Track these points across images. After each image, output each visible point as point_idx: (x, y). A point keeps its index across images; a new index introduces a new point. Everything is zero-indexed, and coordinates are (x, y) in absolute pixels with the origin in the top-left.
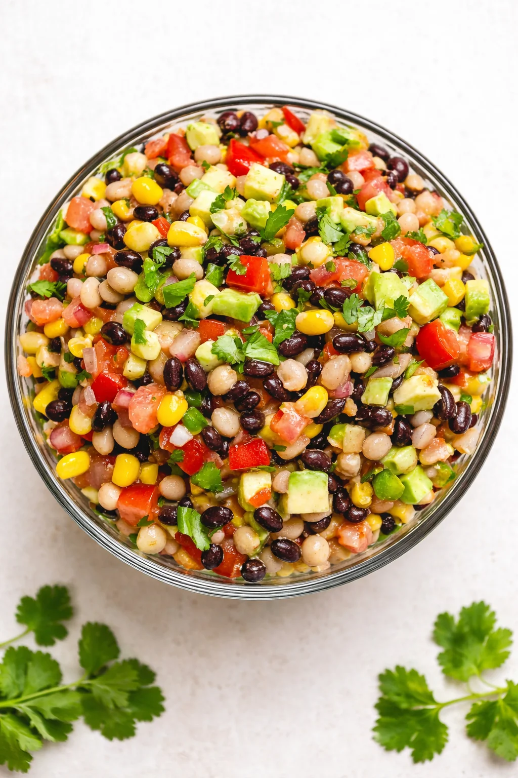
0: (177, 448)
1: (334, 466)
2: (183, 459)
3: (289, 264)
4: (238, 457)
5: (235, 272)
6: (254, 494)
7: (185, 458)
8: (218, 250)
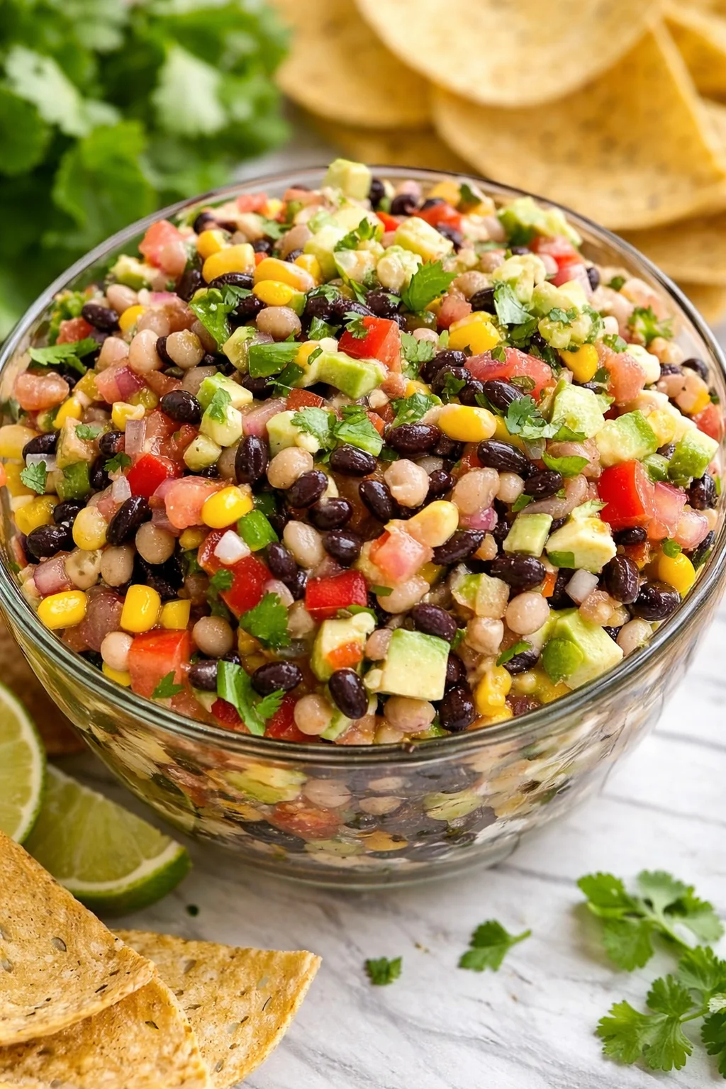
0: (224, 566)
1: (461, 634)
2: (231, 585)
3: (434, 342)
4: (319, 592)
5: (352, 333)
6: (335, 647)
7: (234, 584)
8: (331, 301)
